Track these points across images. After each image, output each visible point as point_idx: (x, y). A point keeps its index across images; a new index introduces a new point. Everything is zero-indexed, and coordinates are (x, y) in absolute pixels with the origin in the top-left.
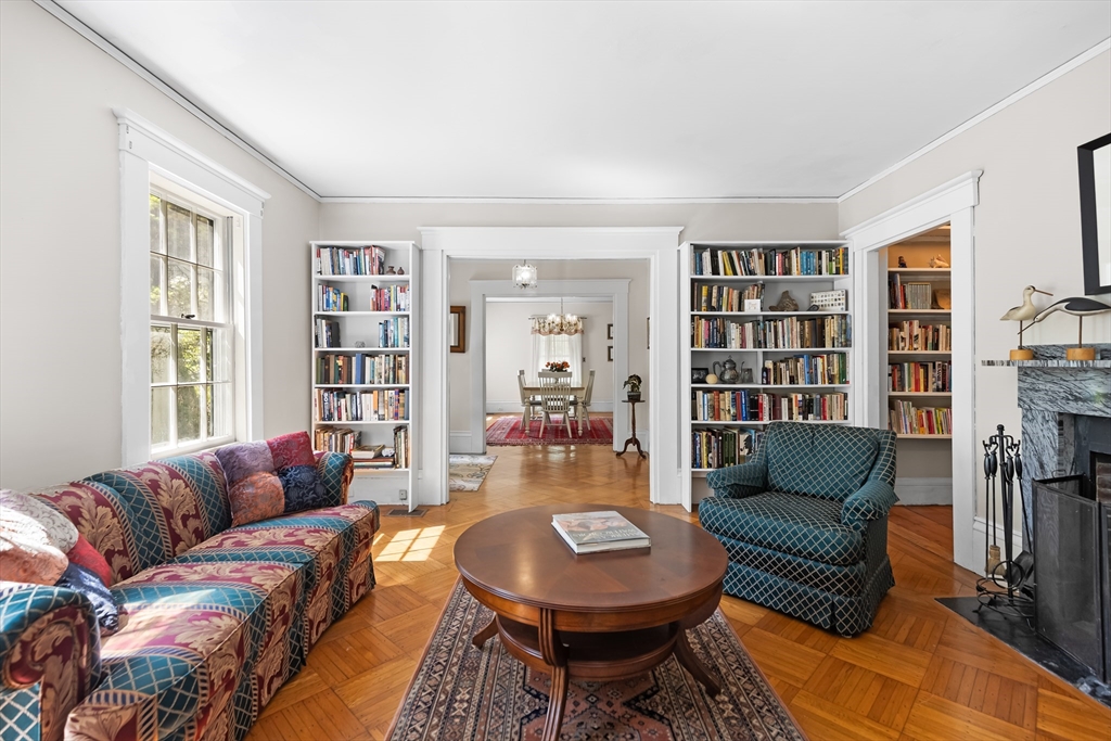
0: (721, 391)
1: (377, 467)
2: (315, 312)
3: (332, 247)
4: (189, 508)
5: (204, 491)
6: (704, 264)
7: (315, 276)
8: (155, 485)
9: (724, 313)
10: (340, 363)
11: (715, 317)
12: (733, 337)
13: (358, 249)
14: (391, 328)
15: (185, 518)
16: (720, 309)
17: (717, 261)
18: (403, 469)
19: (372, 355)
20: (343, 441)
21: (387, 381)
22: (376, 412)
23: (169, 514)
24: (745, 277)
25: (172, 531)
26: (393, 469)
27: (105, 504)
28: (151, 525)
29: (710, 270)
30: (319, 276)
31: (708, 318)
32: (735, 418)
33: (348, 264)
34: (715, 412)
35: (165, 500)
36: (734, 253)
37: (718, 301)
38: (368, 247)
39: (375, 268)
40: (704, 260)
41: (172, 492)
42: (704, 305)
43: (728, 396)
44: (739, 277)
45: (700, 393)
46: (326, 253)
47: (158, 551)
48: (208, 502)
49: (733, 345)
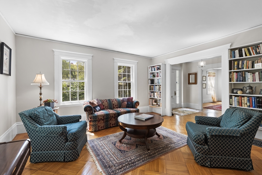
0: (244, 97)
1: (156, 106)
2: (149, 78)
3: (151, 67)
4: (116, 104)
5: (119, 103)
6: (236, 54)
7: (149, 72)
8: (113, 101)
9: (245, 69)
10: (152, 87)
11: (240, 71)
12: (249, 77)
13: (154, 66)
14: (159, 80)
15: (115, 106)
16: (243, 68)
17: (242, 52)
18: (160, 107)
19: (156, 85)
20: (152, 101)
21: (159, 90)
22: (157, 96)
23: (113, 104)
24: (255, 55)
25: (114, 107)
26: (158, 107)
27: (107, 102)
28: (111, 105)
29: (238, 55)
30: (150, 72)
31: (237, 72)
32: (249, 106)
33: (153, 69)
34: (240, 103)
35: (113, 103)
36: (250, 48)
37: (242, 66)
38: (156, 66)
39: (157, 70)
40: (236, 53)
41: (115, 102)
42: (235, 68)
43: (246, 99)
44: (253, 56)
45: (233, 97)
46: (150, 68)
47: (112, 108)
48: (119, 104)
49: (249, 80)
